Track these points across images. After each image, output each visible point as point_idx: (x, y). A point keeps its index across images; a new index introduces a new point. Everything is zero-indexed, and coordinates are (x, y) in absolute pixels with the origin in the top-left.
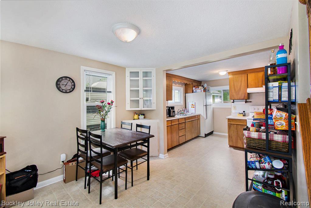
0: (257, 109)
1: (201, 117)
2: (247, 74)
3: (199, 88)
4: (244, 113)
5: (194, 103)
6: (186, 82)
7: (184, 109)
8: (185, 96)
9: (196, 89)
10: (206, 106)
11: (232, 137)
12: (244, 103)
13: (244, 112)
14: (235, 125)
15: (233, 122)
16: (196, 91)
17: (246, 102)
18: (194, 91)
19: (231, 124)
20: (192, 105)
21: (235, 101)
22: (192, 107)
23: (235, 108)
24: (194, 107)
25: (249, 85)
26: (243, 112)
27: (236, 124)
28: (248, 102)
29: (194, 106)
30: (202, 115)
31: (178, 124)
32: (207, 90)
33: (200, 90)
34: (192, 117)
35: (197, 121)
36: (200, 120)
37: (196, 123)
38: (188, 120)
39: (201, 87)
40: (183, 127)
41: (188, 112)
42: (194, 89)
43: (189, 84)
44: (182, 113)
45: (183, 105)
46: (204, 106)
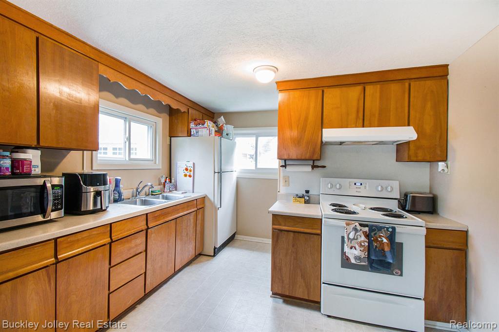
0: (338, 186)
1: (207, 204)
2: (323, 91)
3: (206, 125)
4: (307, 194)
5: (190, 165)
6: (175, 106)
7: (163, 181)
8: (168, 143)
9: (198, 127)
10: (220, 173)
11: (280, 269)
12: (309, 169)
13: (307, 192)
14: (292, 234)
15: (285, 226)
16: (197, 132)
17: (314, 167)
18: (192, 133)
19: (281, 230)
20: (187, 169)
21: (288, 163)
22: (186, 175)
23: (287, 181)
24: (190, 176)
25: (325, 121)
26: (304, 193)
27: (294, 232)
28: (318, 167)
29: (190, 172)
30: (211, 197)
31: (105, 245)
32: (224, 134)
33: (207, 130)
34: (178, 206)
35: (194, 216)
36: (204, 212)
37: (192, 220)
38: (159, 220)
39: (209, 123)
40: (135, 249)
41: (176, 190)
42: (193, 126)
43: (178, 110)
44: (154, 194)
45: (161, 168)
46: (215, 173)
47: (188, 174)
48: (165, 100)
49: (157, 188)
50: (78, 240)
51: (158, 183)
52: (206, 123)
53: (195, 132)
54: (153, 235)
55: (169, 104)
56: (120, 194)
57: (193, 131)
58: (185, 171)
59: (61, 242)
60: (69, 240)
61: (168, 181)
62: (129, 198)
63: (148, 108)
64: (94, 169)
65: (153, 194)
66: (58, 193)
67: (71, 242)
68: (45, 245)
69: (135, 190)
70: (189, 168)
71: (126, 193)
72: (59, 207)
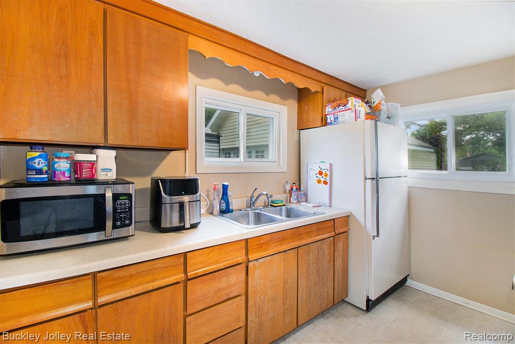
1: (352, 225)
3: (349, 105)
5: (325, 166)
6: (301, 83)
7: (288, 188)
9: (338, 110)
10: (376, 179)
16: (336, 119)
18: (329, 121)
20: (321, 173)
22: (319, 182)
24: (325, 183)
29: (326, 178)
30: (359, 216)
31: (178, 283)
32: (383, 116)
33: (352, 112)
34: (302, 229)
35: (330, 244)
36: (347, 238)
37: (326, 252)
38: (267, 250)
39: (353, 102)
40: (227, 291)
41: (306, 201)
42: (330, 110)
43: (306, 89)
44: (274, 205)
45: (286, 171)
46: (366, 179)
47: (323, 180)
48: (285, 77)
49: (279, 197)
50: (131, 276)
51: (282, 190)
52: (350, 102)
53: (332, 119)
54: (257, 272)
55: (292, 81)
56: (228, 204)
57: (330, 118)
58: (318, 175)
59: (103, 278)
60: (116, 275)
61: (294, 188)
62: (240, 208)
63: (267, 94)
64: (198, 172)
65: (272, 205)
66: (125, 204)
67: (119, 278)
68: (77, 281)
69: (249, 198)
70: (324, 172)
71: (236, 202)
72: (127, 222)
